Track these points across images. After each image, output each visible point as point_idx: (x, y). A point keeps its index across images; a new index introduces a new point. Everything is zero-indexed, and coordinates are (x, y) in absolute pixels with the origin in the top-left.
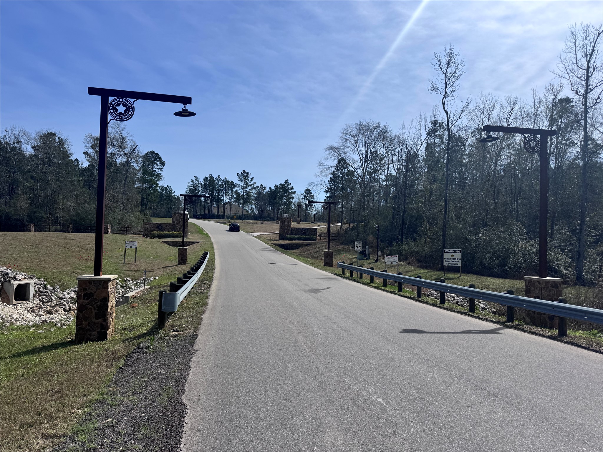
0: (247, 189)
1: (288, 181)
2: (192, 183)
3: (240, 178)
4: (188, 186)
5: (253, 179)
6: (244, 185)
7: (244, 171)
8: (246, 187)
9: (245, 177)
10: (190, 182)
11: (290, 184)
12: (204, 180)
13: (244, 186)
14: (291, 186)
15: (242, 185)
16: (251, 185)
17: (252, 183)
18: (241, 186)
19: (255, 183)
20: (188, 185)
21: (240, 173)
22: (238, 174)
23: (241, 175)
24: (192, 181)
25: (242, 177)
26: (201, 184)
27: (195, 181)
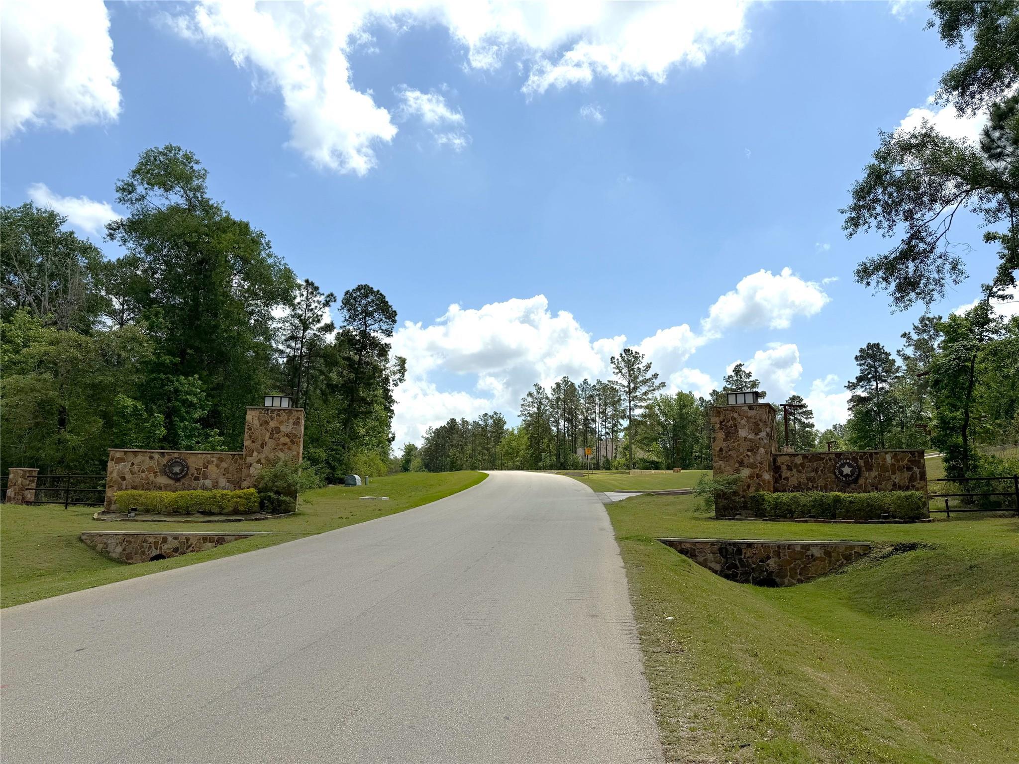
0: (637, 394)
1: (743, 368)
2: (530, 399)
3: (618, 368)
4: (522, 405)
5: (648, 366)
6: (629, 384)
7: (627, 351)
8: (635, 389)
9: (630, 365)
10: (526, 397)
11: (749, 375)
12: (554, 390)
13: (629, 386)
14: (752, 379)
15: (626, 384)
16: (645, 382)
17: (649, 375)
18: (623, 386)
19: (656, 376)
20: (523, 403)
21: (617, 356)
22: (613, 358)
23: (620, 359)
24: (530, 394)
25: (622, 364)
26: (547, 398)
27: (535, 393)
